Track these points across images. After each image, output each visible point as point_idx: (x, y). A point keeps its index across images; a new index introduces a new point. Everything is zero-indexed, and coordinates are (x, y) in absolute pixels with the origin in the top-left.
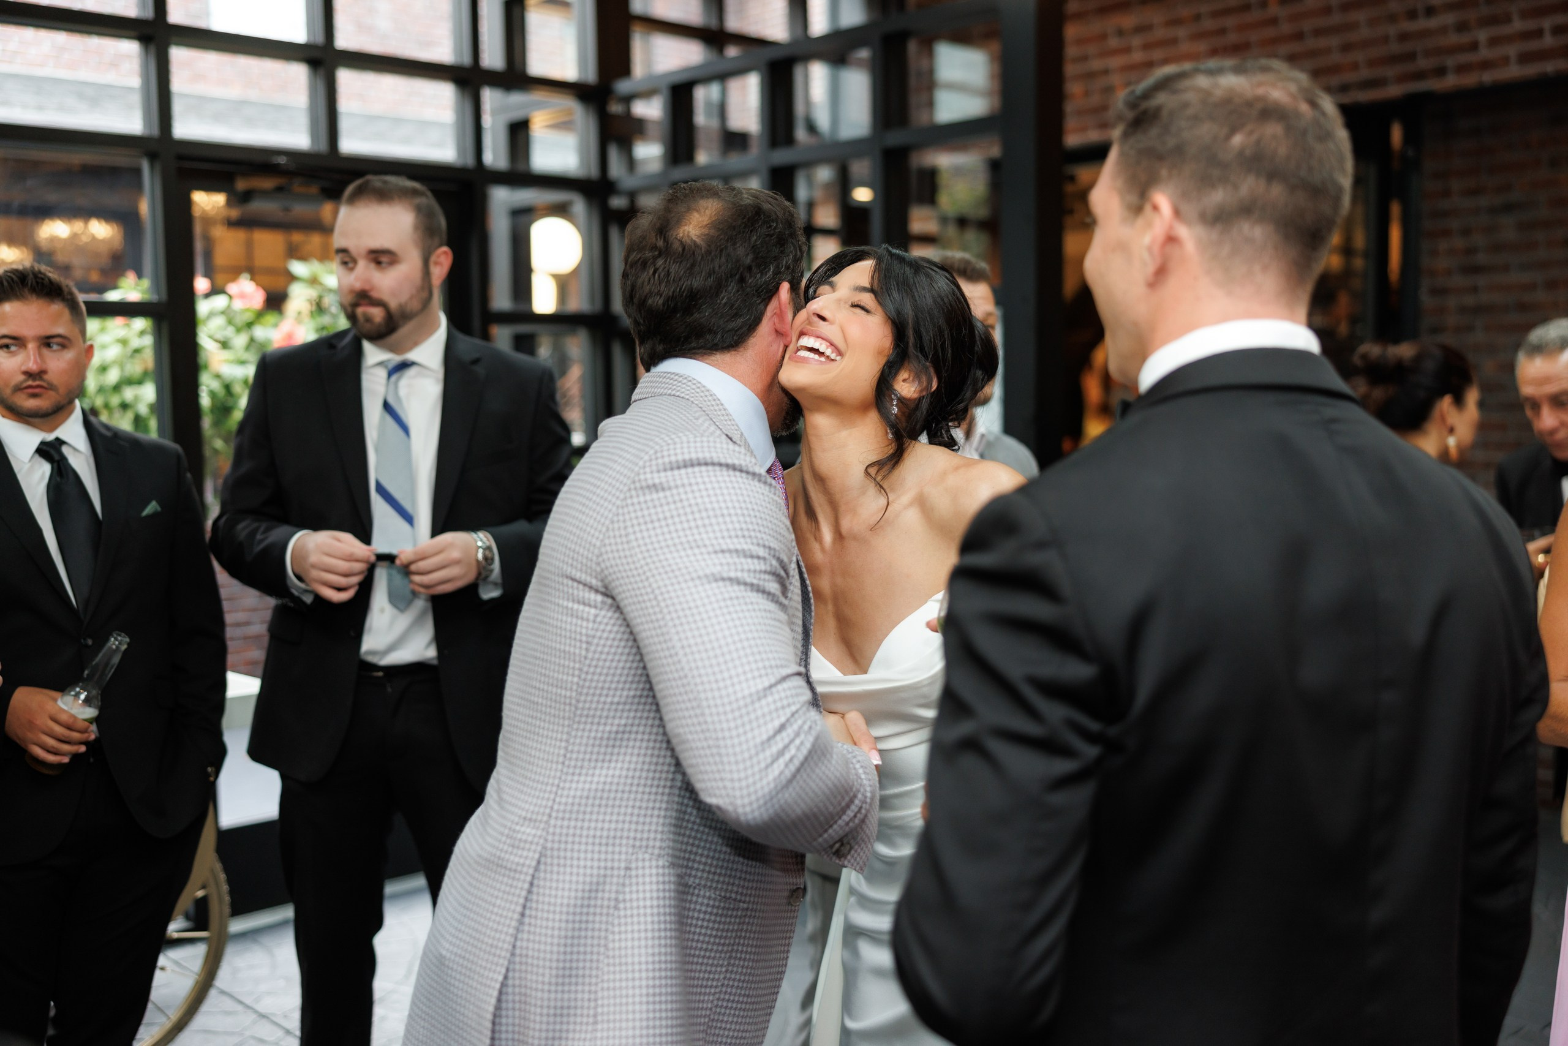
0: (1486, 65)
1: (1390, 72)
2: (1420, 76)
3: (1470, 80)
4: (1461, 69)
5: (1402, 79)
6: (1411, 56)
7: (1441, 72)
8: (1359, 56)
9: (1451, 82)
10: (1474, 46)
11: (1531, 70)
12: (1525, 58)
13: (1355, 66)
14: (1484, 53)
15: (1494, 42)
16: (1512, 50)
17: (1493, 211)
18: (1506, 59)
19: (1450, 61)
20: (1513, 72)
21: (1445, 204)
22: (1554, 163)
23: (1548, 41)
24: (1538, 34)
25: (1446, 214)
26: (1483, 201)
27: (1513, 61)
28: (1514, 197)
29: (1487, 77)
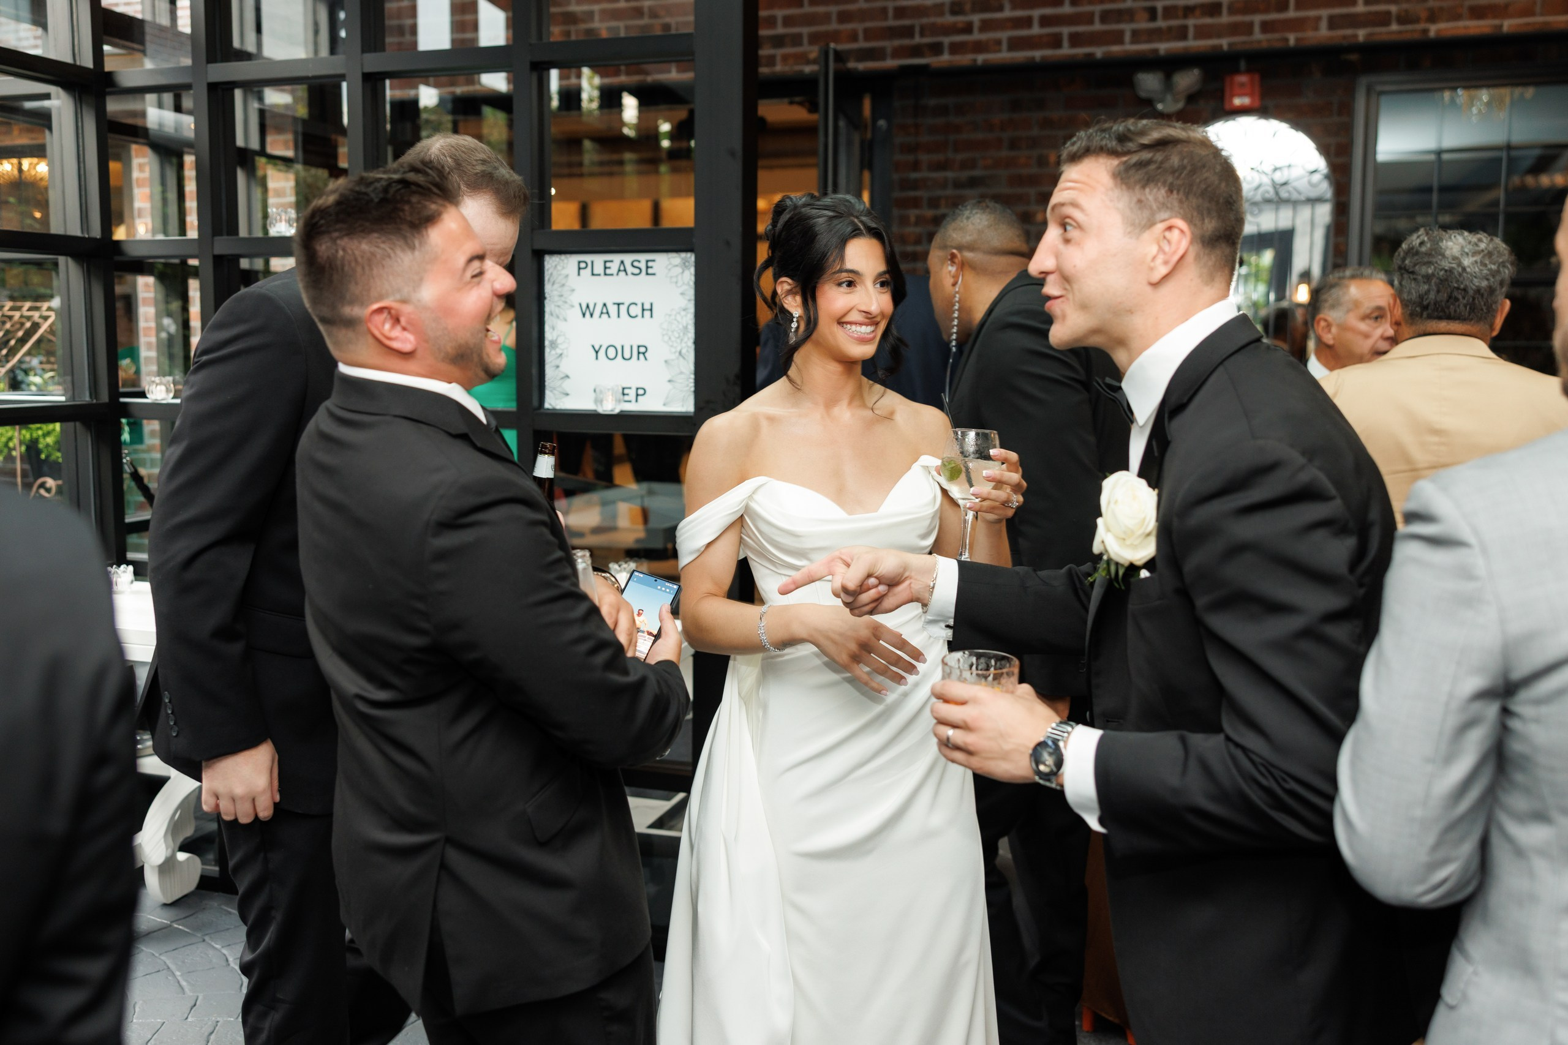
0: (979, 47)
1: (889, 44)
2: (916, 51)
3: (964, 59)
4: (955, 48)
5: (897, 53)
6: (908, 32)
7: (937, 49)
8: (859, 27)
9: (945, 59)
10: (968, 29)
11: (1020, 56)
12: (1015, 44)
13: (854, 37)
14: (976, 36)
15: (986, 26)
16: (1004, 35)
17: (958, 185)
18: (998, 42)
19: (946, 40)
20: (1004, 56)
21: (914, 175)
22: (1014, 145)
23: (1036, 30)
24: (1027, 22)
25: (915, 185)
26: (950, 174)
27: (1005, 46)
28: (977, 173)
29: (981, 58)
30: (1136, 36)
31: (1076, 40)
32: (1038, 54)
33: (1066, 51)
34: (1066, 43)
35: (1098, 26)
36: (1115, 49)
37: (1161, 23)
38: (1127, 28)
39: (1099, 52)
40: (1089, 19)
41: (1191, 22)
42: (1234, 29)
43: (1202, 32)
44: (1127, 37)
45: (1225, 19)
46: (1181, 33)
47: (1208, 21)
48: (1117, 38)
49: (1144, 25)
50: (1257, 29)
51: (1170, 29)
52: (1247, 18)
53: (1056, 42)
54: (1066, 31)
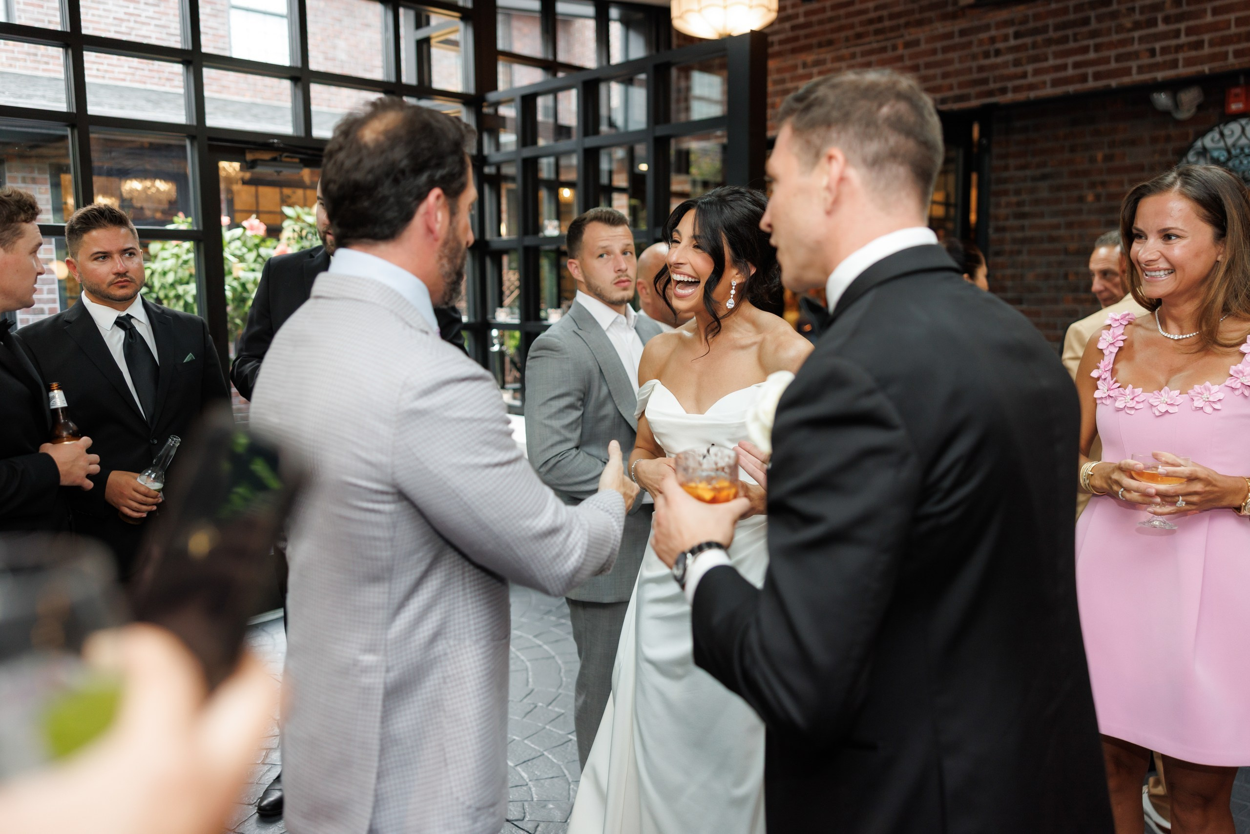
0: (1031, 87)
1: (972, 91)
2: (991, 94)
3: (1021, 96)
4: (1016, 89)
5: (980, 95)
6: (985, 81)
7: (1003, 91)
8: (953, 81)
9: (1009, 97)
10: (1024, 75)
11: (1059, 90)
12: (1055, 83)
13: (951, 88)
14: (1031, 79)
15: (1037, 72)
16: (1048, 78)
17: (1034, 179)
18: (1044, 83)
19: (1010, 85)
20: (1048, 91)
21: (1005, 174)
22: (1073, 149)
23: (1070, 72)
24: (1064, 67)
25: (1006, 181)
26: (1029, 173)
27: (1049, 84)
28: (1047, 170)
29: (1032, 95)
30: (1141, 69)
31: (1097, 76)
32: (1071, 88)
33: (1091, 84)
34: (1090, 78)
35: (1113, 65)
36: (1126, 80)
37: (1159, 59)
38: (1134, 64)
39: (1114, 83)
40: (1107, 60)
41: (1181, 56)
42: (1213, 58)
43: (1189, 62)
44: (1134, 70)
45: (1207, 50)
46: (1174, 64)
47: (1193, 53)
48: (1127, 72)
49: (1146, 61)
50: (1231, 56)
51: (1165, 62)
52: (1223, 49)
53: (1084, 78)
54: (1090, 71)
